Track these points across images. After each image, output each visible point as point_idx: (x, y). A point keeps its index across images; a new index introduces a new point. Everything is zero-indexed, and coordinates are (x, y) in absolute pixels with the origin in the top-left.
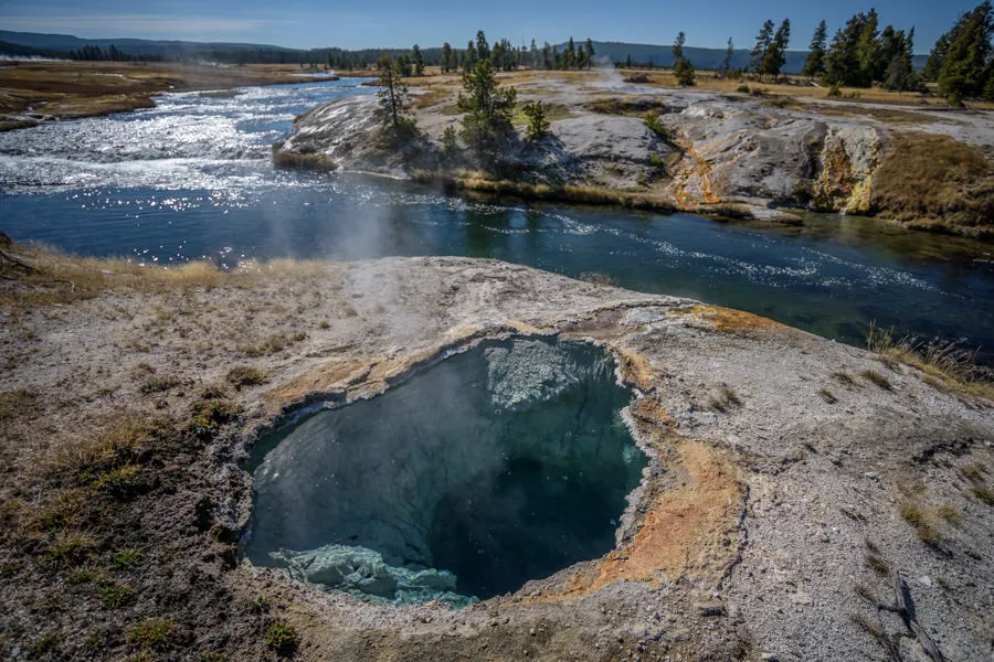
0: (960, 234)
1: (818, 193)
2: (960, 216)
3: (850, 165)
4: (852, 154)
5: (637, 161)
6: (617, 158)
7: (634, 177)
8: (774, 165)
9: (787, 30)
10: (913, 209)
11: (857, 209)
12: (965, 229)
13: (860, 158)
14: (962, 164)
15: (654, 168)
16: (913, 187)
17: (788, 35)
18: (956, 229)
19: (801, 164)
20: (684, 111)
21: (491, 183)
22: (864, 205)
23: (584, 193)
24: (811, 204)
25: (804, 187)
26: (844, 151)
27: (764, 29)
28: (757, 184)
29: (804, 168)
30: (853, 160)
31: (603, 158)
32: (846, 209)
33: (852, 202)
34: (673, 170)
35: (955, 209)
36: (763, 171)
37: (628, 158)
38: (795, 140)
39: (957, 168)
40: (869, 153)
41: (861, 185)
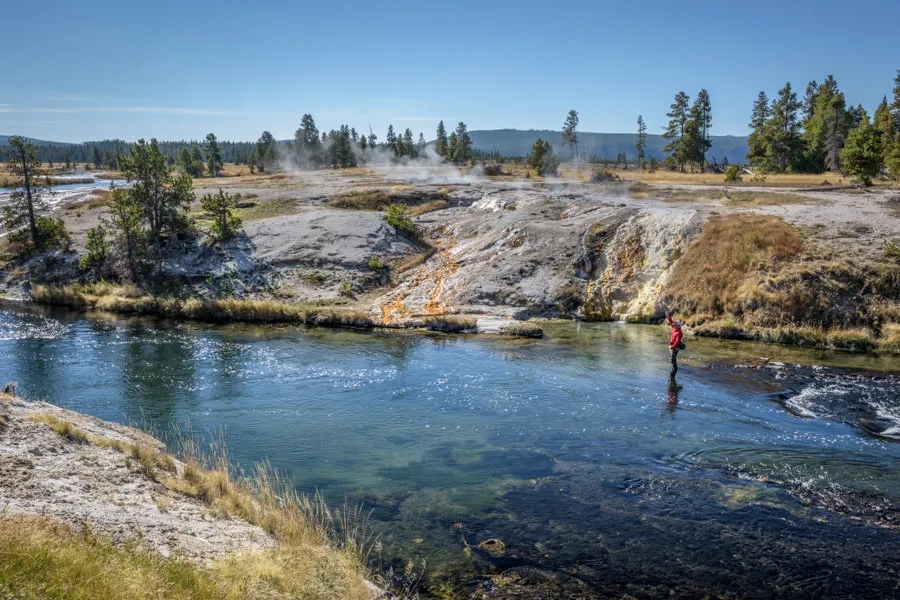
0: (757, 338)
1: (591, 296)
2: (759, 313)
3: (643, 259)
4: (648, 245)
5: (348, 266)
6: (322, 263)
7: (338, 286)
8: (538, 263)
9: (707, 104)
10: (706, 310)
11: (640, 314)
12: (764, 332)
13: (658, 249)
14: (770, 248)
15: (370, 274)
16: (709, 282)
17: (709, 110)
18: (753, 333)
19: (574, 261)
20: (475, 204)
21: (130, 301)
22: (648, 309)
23: (253, 308)
24: (579, 312)
25: (572, 288)
26: (639, 241)
27: (676, 103)
28: (509, 289)
29: (580, 265)
30: (650, 253)
31: (302, 263)
32: (626, 315)
33: (634, 307)
34: (401, 276)
35: (754, 307)
36: (522, 272)
37: (337, 262)
38: (577, 231)
39: (763, 253)
40: (671, 243)
41: (654, 283)
